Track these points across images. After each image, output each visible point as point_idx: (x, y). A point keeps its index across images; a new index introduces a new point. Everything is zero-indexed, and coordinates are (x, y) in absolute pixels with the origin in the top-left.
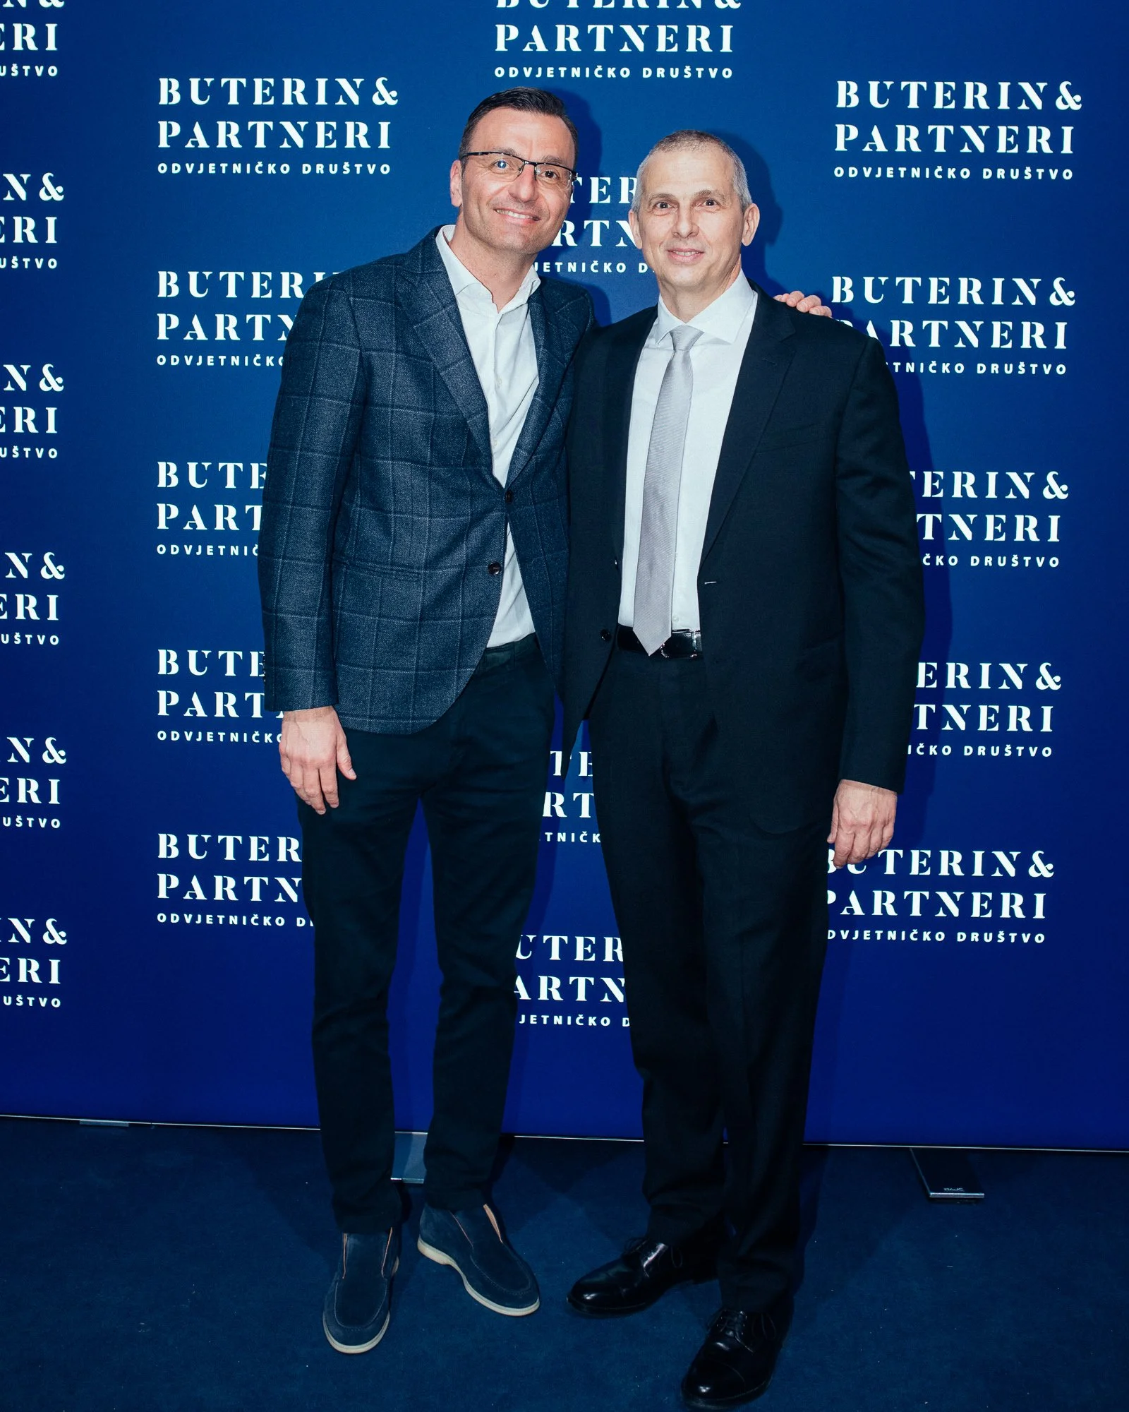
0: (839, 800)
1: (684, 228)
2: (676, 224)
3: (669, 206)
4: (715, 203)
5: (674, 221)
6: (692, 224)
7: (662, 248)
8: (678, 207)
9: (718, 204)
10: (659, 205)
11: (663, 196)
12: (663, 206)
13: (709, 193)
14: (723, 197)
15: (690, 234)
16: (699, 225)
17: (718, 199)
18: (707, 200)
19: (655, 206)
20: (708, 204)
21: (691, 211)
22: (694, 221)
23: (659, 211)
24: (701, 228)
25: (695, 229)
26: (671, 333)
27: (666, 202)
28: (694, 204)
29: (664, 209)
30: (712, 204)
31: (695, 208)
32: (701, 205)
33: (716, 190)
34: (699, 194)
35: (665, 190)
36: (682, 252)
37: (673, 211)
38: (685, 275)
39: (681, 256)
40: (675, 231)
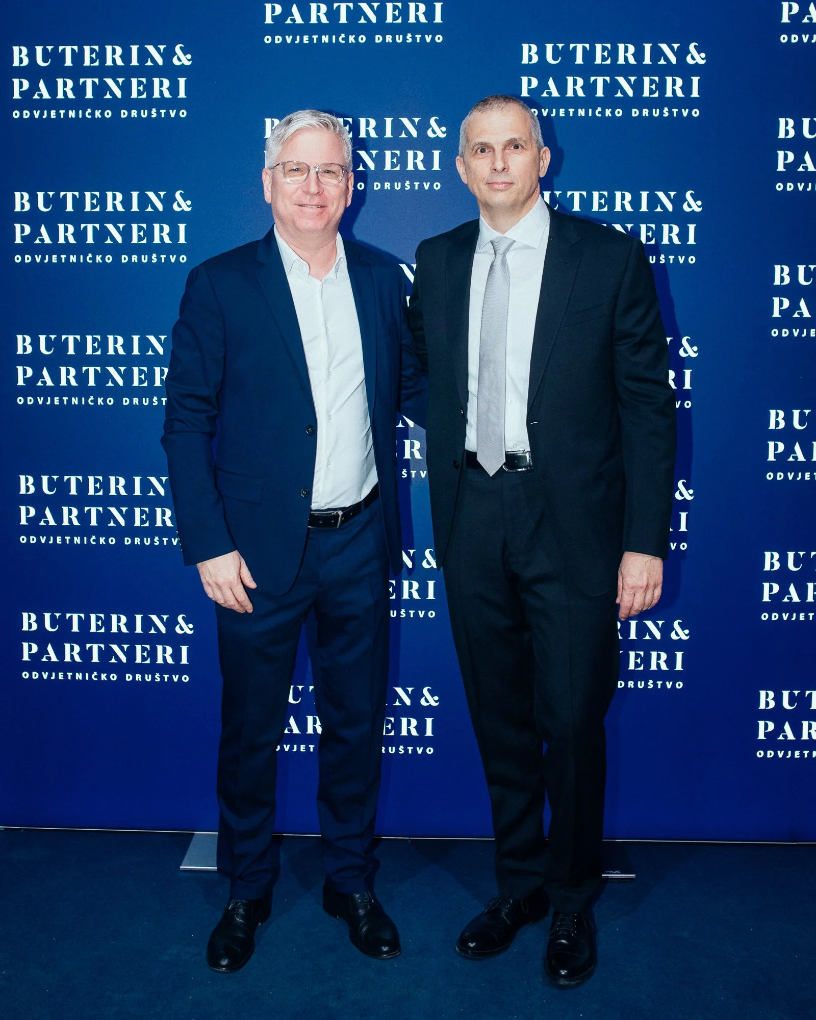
0: (623, 570)
1: (499, 165)
2: (493, 163)
3: (487, 151)
4: (520, 147)
5: (491, 161)
6: (505, 162)
7: (484, 181)
8: (494, 150)
9: (522, 147)
10: (479, 151)
11: (482, 144)
12: (483, 150)
13: (516, 140)
14: (525, 143)
15: (503, 171)
16: (509, 163)
17: (522, 144)
18: (514, 145)
19: (477, 151)
20: (515, 148)
21: (503, 153)
22: (505, 160)
23: (479, 155)
24: (510, 165)
25: (506, 167)
26: (492, 242)
27: (484, 148)
28: (505, 148)
29: (483, 153)
30: (518, 148)
31: (506, 151)
32: (510, 149)
33: (520, 139)
34: (508, 141)
35: (484, 139)
36: (497, 183)
37: (490, 154)
38: (500, 198)
39: (497, 187)
40: (493, 168)
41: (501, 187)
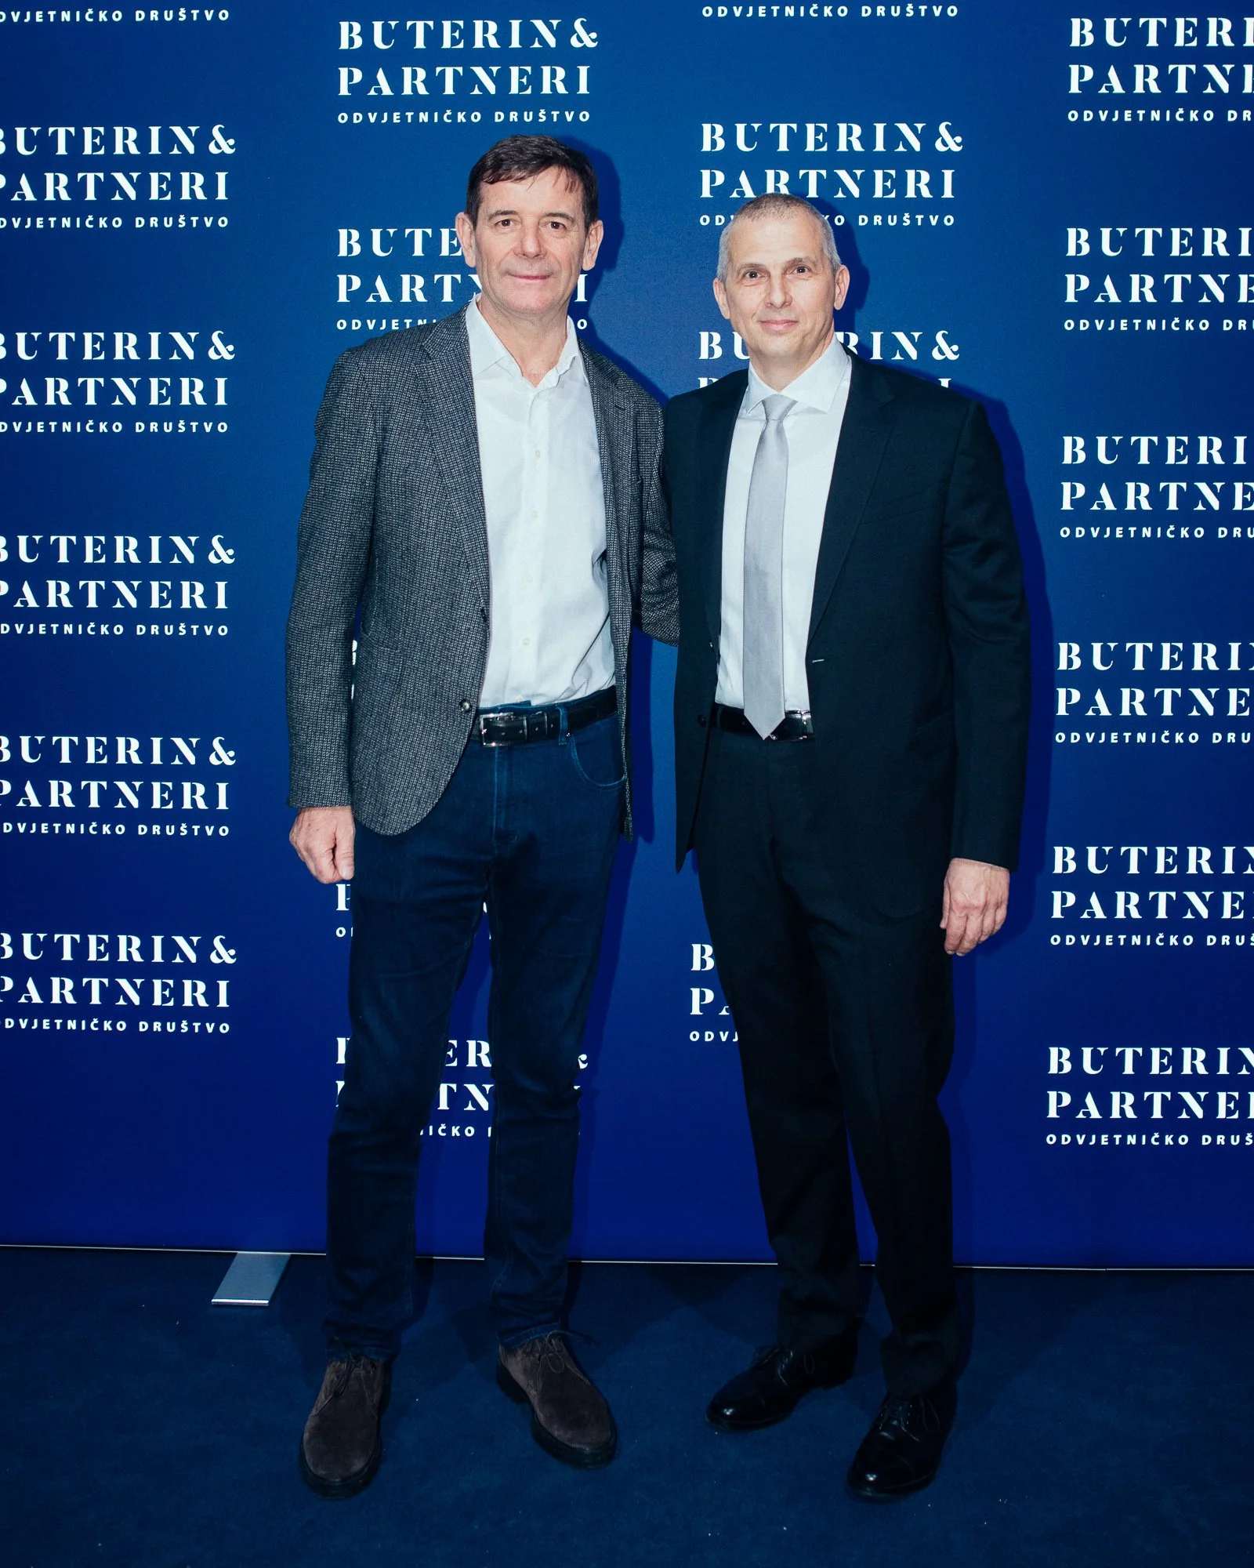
0: (950, 882)
1: (778, 298)
2: (769, 294)
3: (759, 275)
4: (806, 270)
5: (765, 290)
6: (786, 294)
7: (755, 319)
8: (769, 276)
9: (810, 270)
10: (748, 275)
11: (751, 265)
12: (753, 275)
13: (800, 260)
14: (815, 265)
15: (784, 304)
16: (792, 294)
17: (810, 265)
18: (798, 267)
19: (744, 276)
20: (799, 271)
21: (782, 279)
22: (787, 290)
23: (748, 281)
24: (794, 297)
25: (788, 298)
26: (764, 402)
27: (754, 272)
28: (784, 273)
29: (754, 279)
30: (803, 271)
31: (787, 276)
32: (792, 273)
33: (807, 258)
34: (788, 262)
35: (755, 259)
36: (777, 323)
37: (764, 280)
38: (779, 344)
39: (775, 327)
40: (768, 301)
41: (781, 327)
